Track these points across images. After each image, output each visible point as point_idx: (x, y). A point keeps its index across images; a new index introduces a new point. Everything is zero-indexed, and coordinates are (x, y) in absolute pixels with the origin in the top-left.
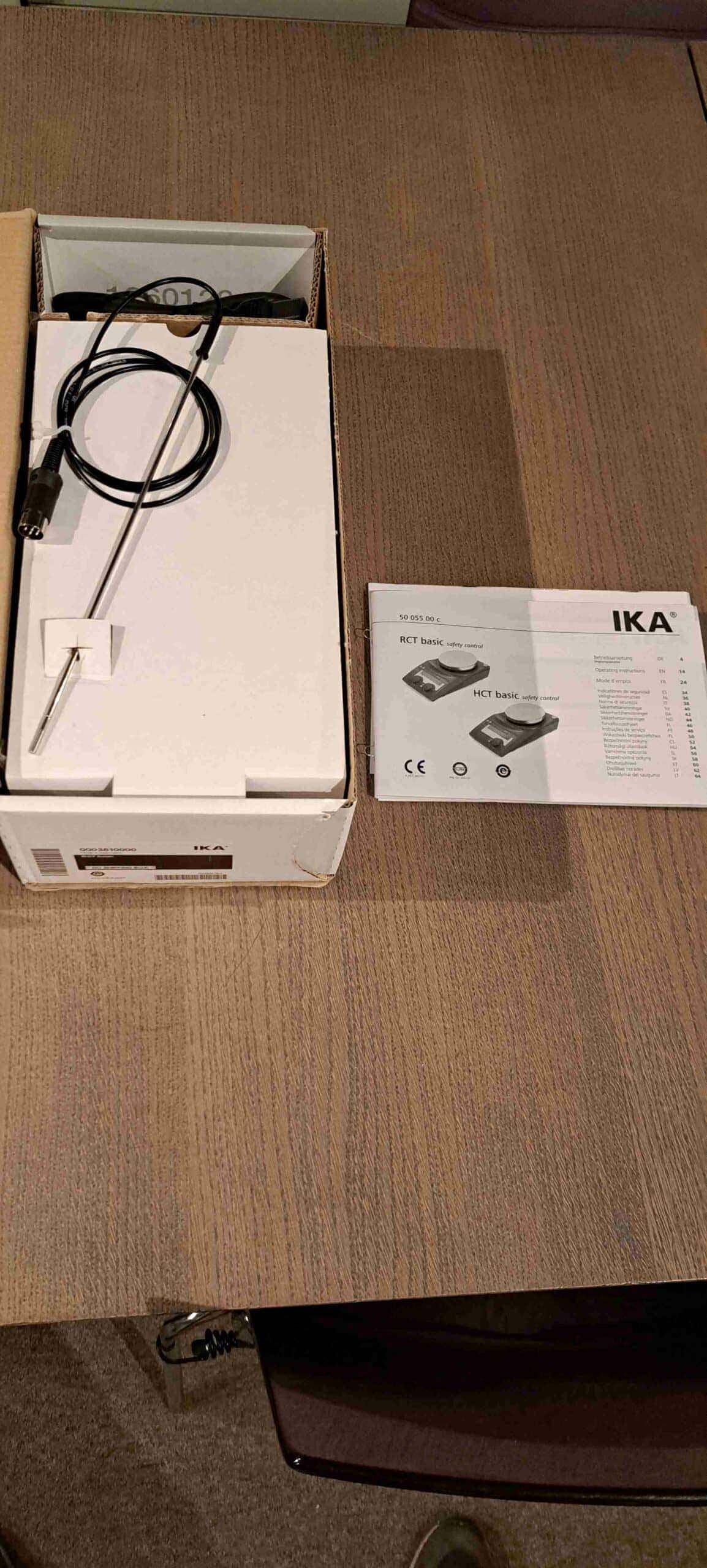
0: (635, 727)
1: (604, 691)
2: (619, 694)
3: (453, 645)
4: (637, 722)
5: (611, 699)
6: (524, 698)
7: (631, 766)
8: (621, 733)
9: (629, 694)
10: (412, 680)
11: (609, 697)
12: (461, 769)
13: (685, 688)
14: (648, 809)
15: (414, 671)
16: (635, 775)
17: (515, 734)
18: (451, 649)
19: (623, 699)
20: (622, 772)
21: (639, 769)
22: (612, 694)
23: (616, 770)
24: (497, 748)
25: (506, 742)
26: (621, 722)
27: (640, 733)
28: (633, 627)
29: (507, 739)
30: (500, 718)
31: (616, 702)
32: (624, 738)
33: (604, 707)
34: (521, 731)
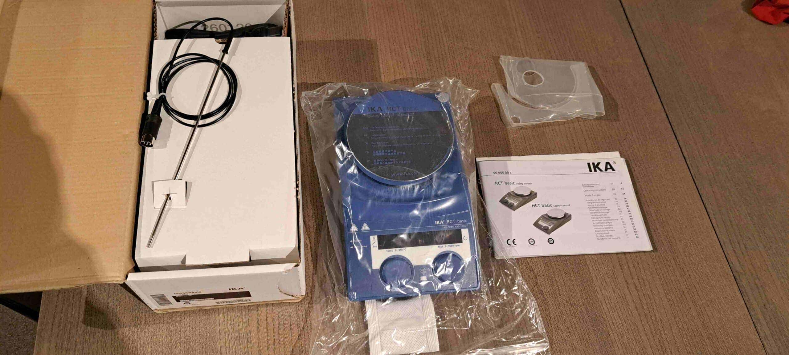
0: (606, 216)
1: (589, 200)
2: (596, 201)
3: (519, 184)
4: (606, 214)
5: (593, 204)
6: (554, 206)
7: (607, 235)
8: (600, 219)
9: (601, 201)
10: (504, 202)
11: (592, 203)
12: (532, 242)
13: (625, 196)
14: (617, 254)
15: (504, 198)
16: (610, 239)
17: (553, 223)
18: (518, 186)
19: (598, 204)
20: (603, 238)
21: (611, 236)
22: (593, 201)
23: (601, 237)
24: (546, 230)
25: (550, 228)
26: (599, 214)
27: (608, 219)
28: (597, 169)
29: (550, 226)
30: (545, 216)
31: (595, 205)
32: (601, 222)
33: (590, 208)
34: (556, 222)
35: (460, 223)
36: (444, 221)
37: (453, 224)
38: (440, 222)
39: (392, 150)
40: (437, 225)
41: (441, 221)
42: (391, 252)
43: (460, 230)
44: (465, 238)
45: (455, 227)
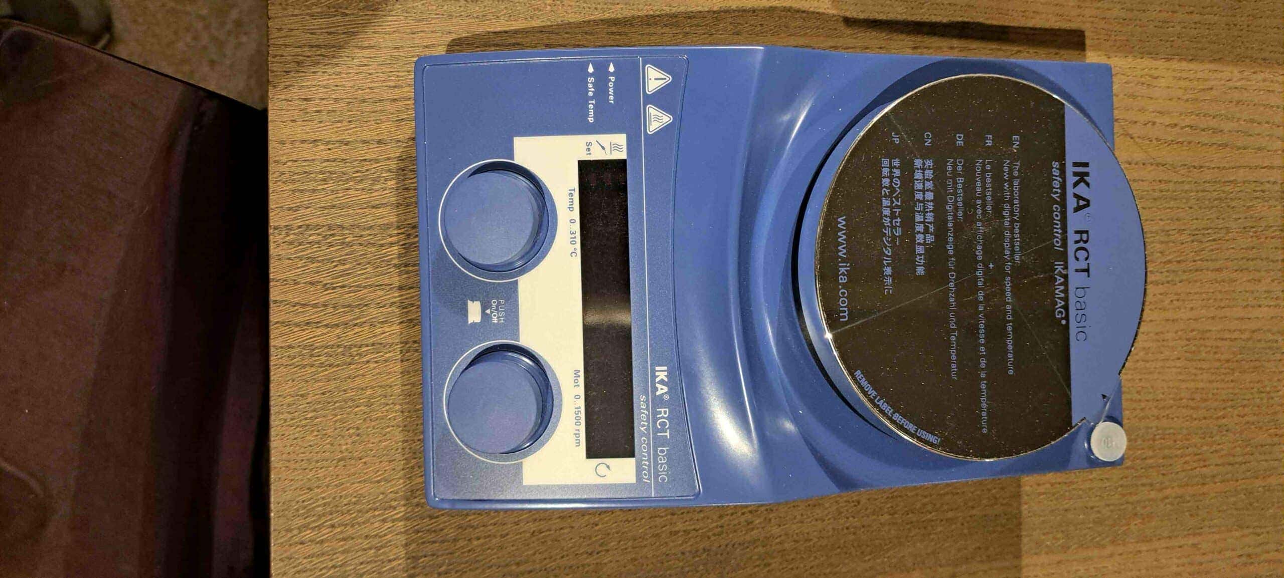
35: (656, 455)
36: (667, 397)
37: (656, 431)
38: (662, 382)
39: (932, 228)
40: (654, 371)
41: (666, 389)
42: (568, 205)
43: (632, 455)
44: (602, 470)
45: (643, 434)
